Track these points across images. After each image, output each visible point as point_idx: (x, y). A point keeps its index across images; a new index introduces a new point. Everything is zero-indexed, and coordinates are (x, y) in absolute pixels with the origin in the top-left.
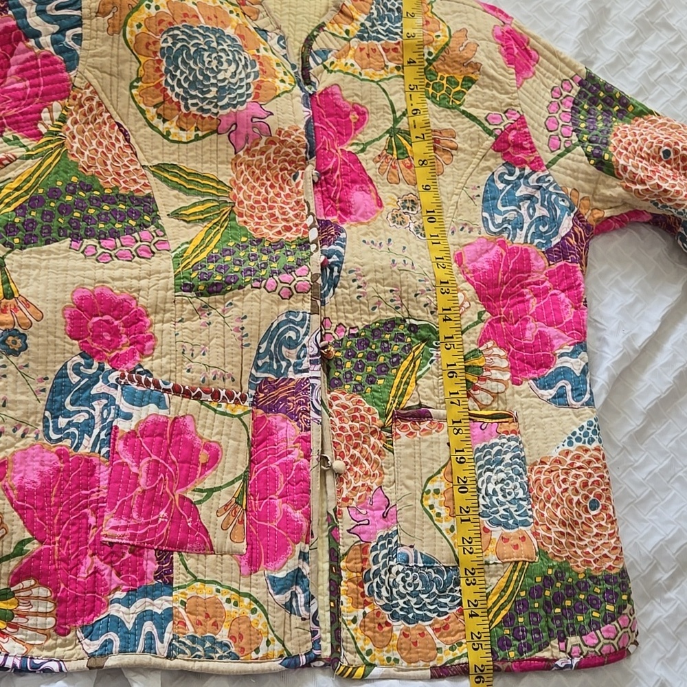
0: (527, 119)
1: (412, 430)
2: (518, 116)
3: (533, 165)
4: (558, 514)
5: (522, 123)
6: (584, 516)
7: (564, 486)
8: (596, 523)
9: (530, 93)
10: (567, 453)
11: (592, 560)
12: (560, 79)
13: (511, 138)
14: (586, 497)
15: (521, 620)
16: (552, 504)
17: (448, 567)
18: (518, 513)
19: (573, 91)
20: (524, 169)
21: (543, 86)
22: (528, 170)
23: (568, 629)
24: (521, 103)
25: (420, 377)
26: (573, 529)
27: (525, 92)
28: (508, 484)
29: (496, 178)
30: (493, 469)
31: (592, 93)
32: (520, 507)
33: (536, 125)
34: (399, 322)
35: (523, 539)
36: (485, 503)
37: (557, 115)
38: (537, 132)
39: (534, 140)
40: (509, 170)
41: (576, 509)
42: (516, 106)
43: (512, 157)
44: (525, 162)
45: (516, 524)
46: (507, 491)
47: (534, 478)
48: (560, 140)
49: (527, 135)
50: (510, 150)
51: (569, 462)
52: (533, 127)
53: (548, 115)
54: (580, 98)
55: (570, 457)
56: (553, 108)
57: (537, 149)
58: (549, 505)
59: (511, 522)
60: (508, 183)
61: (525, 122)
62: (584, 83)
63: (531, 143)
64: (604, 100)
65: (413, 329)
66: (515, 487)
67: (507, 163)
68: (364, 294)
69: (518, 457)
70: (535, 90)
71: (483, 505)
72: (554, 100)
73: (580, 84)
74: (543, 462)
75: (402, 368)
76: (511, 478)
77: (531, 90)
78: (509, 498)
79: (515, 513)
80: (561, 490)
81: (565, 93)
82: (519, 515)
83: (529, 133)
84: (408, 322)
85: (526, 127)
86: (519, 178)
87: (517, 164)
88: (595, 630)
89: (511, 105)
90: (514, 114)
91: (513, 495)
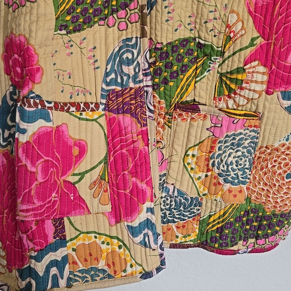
1: (185, 117)
4: (265, 179)
6: (281, 182)
7: (274, 164)
8: (287, 187)
10: (284, 145)
11: (278, 206)
14: (285, 172)
15: (227, 231)
16: (263, 172)
17: (192, 198)
18: (242, 176)
23: (250, 235)
25: (198, 81)
26: (271, 188)
28: (241, 159)
30: (235, 149)
32: (244, 173)
34: (191, 40)
35: (240, 191)
36: (223, 169)
41: (277, 177)
45: (239, 182)
46: (240, 163)
51: (283, 151)
55: (284, 148)
58: (261, 173)
59: (236, 181)
65: (200, 46)
66: (246, 161)
68: (172, 18)
69: (253, 142)
71: (222, 170)
74: (267, 148)
75: (188, 74)
76: (244, 156)
78: (240, 167)
79: (240, 176)
82: (242, 178)
84: (197, 41)
88: (265, 238)
91: (242, 166)
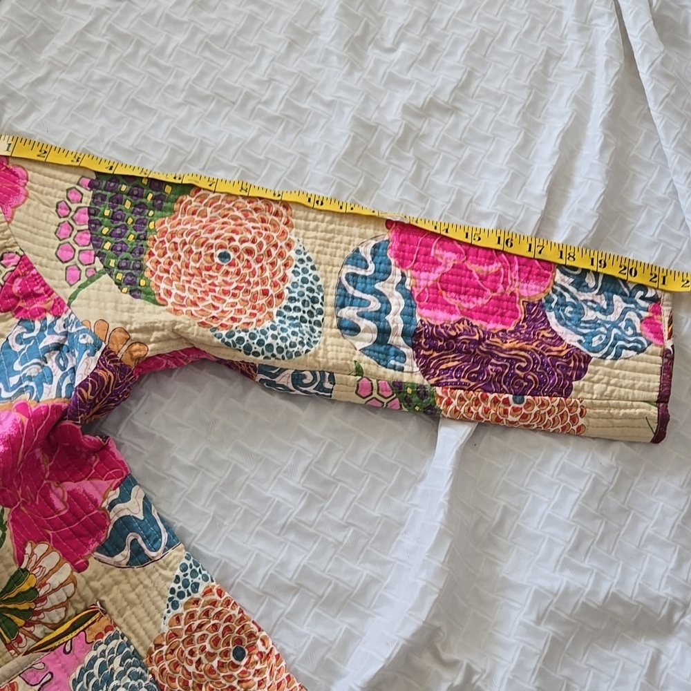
0: (31, 257)
2: (18, 258)
3: (55, 310)
5: (26, 265)
9: (27, 224)
12: (62, 191)
13: (16, 289)
19: (85, 199)
20: (46, 319)
21: (43, 207)
22: (50, 318)
24: (18, 240)
27: (19, 224)
29: (12, 342)
31: (111, 191)
33: (45, 261)
37: (71, 240)
38: (48, 270)
39: (47, 280)
40: (26, 328)
42: (11, 246)
43: (26, 311)
44: (45, 311)
47: (156, 669)
48: (79, 269)
49: (38, 278)
50: (20, 304)
52: (41, 265)
53: (58, 242)
54: (96, 204)
56: (64, 230)
57: (54, 289)
60: (28, 341)
61: (30, 263)
62: (97, 183)
63: (45, 285)
64: (129, 194)
67: (21, 320)
69: (128, 656)
70: (33, 217)
72: (63, 220)
73: (91, 186)
74: (158, 646)
77: (27, 218)
80: (194, 665)
81: (74, 207)
83: (38, 274)
85: (33, 268)
86: (42, 330)
87: (35, 317)
89: (6, 247)
90: (13, 258)
